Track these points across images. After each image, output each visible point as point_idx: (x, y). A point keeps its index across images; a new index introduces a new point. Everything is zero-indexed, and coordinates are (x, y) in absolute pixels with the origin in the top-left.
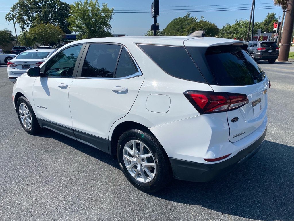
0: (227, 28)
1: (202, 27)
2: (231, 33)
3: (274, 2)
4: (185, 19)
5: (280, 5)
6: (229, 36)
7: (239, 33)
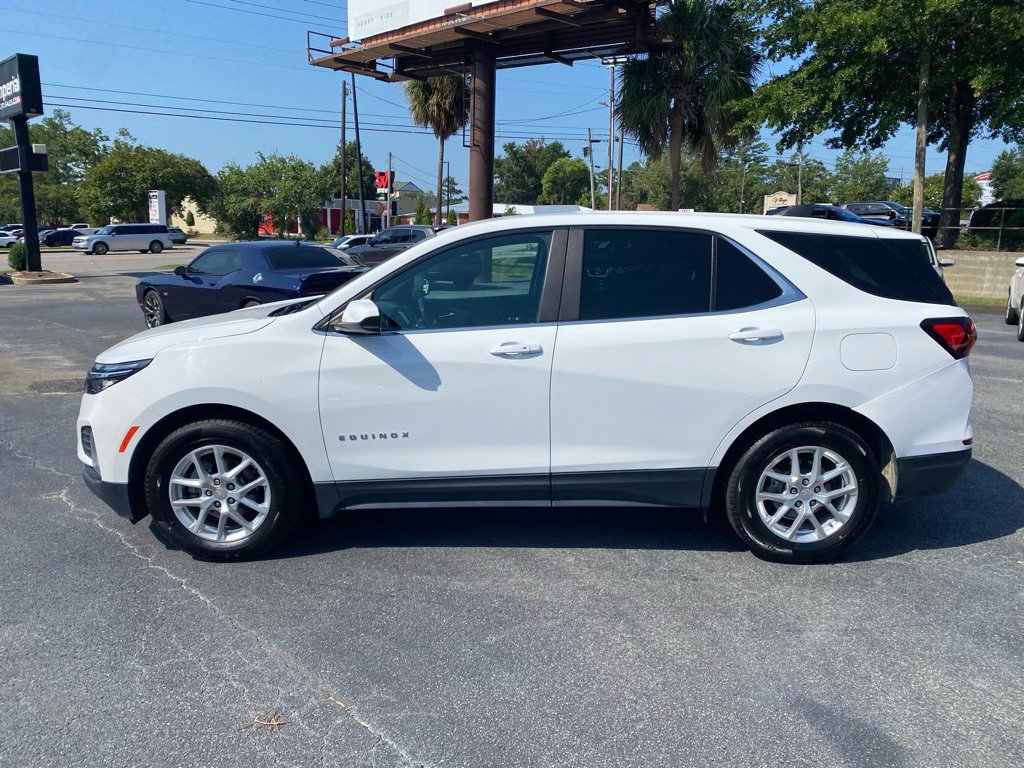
0: (234, 178)
1: (153, 170)
2: (250, 193)
3: (413, 115)
4: (48, 133)
5: (429, 125)
6: (243, 204)
7: (278, 196)
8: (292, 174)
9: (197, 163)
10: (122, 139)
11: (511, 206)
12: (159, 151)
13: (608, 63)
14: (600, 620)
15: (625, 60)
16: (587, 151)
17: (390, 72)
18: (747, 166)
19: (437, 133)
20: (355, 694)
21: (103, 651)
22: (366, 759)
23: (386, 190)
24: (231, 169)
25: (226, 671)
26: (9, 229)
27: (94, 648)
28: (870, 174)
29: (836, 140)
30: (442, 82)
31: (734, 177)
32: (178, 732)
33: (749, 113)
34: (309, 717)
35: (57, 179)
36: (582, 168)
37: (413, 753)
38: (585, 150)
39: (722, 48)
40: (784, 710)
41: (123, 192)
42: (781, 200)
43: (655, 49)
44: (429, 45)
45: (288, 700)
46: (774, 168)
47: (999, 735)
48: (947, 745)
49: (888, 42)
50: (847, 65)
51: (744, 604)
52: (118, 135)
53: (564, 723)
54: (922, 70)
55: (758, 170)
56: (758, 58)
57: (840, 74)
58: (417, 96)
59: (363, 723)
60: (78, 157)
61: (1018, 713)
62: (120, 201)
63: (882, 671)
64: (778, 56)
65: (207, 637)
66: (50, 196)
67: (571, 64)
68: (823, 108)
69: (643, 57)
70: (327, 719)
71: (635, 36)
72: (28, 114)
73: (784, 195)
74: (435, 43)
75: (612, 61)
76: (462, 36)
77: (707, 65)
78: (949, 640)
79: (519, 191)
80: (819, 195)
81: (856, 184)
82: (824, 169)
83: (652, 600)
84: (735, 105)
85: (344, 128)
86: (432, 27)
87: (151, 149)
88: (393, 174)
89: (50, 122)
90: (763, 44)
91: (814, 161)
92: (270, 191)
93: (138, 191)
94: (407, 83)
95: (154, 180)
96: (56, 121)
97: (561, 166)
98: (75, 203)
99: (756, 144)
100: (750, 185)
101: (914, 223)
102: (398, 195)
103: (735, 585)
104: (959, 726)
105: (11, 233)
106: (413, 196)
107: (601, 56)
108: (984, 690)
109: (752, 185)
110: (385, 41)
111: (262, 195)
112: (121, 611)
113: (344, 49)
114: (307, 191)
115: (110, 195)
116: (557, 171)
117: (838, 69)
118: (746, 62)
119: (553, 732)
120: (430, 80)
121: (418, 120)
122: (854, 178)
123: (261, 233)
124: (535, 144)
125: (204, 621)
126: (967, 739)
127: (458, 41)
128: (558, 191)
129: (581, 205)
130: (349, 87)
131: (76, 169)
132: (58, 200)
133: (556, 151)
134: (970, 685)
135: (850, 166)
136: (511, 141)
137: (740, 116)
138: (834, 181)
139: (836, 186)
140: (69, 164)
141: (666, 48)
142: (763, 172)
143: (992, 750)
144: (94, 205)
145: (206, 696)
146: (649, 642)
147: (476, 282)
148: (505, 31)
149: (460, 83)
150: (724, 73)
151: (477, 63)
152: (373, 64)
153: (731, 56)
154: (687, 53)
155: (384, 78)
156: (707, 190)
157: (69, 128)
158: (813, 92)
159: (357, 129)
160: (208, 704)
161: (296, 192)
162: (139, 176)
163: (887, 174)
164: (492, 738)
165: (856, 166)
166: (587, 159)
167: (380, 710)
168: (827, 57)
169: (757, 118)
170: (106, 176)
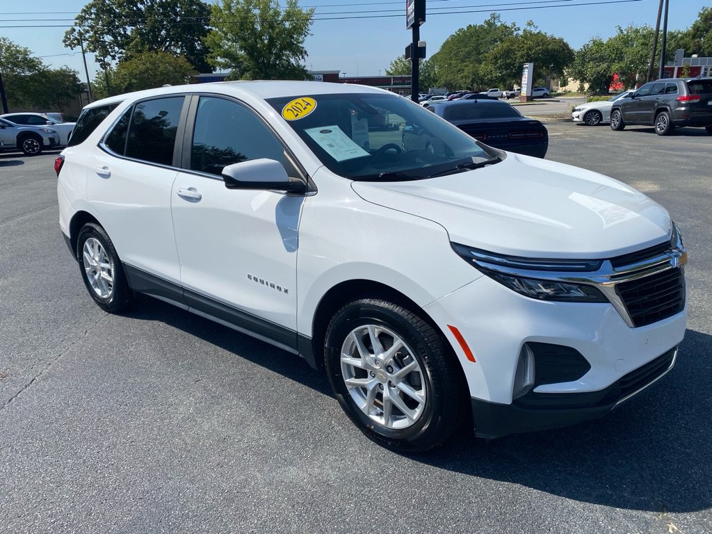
0: (595, 48)
1: (530, 49)
2: (604, 59)
4: (486, 30)
6: (599, 69)
7: (627, 59)
8: (641, 41)
9: (561, 41)
10: (528, 28)
20: (44, 379)
24: (595, 42)
25: (41, 349)
45: (26, 371)
52: (526, 26)
89: (488, 22)
93: (517, 65)
95: (529, 56)
96: (492, 21)
111: (614, 60)
123: (611, 90)
157: (498, 25)
162: (519, 54)
167: (32, 392)
170: (499, 56)
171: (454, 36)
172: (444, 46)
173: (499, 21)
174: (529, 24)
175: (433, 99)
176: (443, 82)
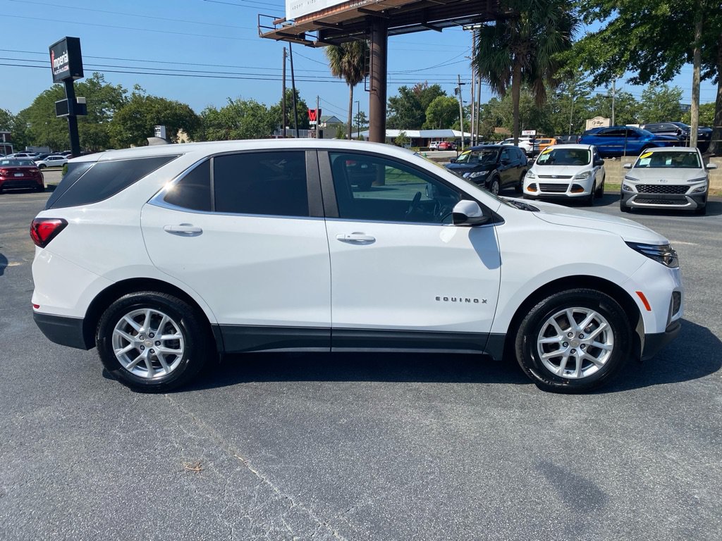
0: (212, 116)
1: (158, 112)
2: (223, 126)
3: (331, 70)
4: (90, 89)
5: (343, 76)
6: (218, 134)
7: (242, 128)
8: (251, 112)
9: (187, 107)
10: (137, 91)
11: (403, 131)
12: (162, 99)
13: (468, 29)
14: (418, 410)
15: (480, 26)
16: (457, 91)
17: (315, 40)
18: (575, 99)
19: (348, 81)
20: (251, 453)
21: (98, 424)
22: (252, 492)
23: (315, 123)
24: (210, 110)
25: (172, 438)
26: (65, 154)
27: (92, 422)
28: (668, 102)
29: (635, 79)
30: (351, 46)
31: (566, 107)
32: (138, 473)
33: (568, 62)
34: (220, 466)
35: (96, 119)
36: (455, 103)
37: (281, 489)
38: (456, 90)
39: (549, 16)
40: (530, 470)
41: (138, 127)
42: (598, 123)
43: (500, 18)
44: (341, 21)
45: (208, 456)
46: (595, 100)
47: (676, 489)
48: (638, 494)
49: (670, 7)
50: (641, 25)
51: (519, 402)
52: (133, 89)
53: (382, 473)
54: (697, 27)
55: (583, 101)
56: (576, 21)
57: (635, 31)
58: (334, 56)
59: (253, 471)
60: (109, 105)
61: (694, 475)
62: (136, 133)
63: (604, 446)
64: (590, 20)
65: (163, 417)
66: (91, 131)
67: (441, 31)
68: (623, 56)
69: (492, 23)
70: (231, 468)
71: (485, 9)
72: (74, 77)
73: (601, 119)
74: (345, 19)
75: (470, 27)
76: (363, 14)
77: (539, 28)
78: (657, 428)
79: (409, 120)
80: (630, 118)
81: (658, 110)
82: (633, 99)
83: (456, 398)
84: (558, 56)
85: (284, 80)
86: (343, 8)
87: (156, 98)
88: (320, 111)
89: (91, 81)
90: (580, 12)
91: (626, 93)
92: (236, 125)
93: (148, 127)
94: (327, 48)
95: (158, 119)
96: (95, 81)
97: (439, 102)
98: (107, 137)
99: (581, 82)
100: (577, 112)
101: (691, 138)
102: (325, 126)
103: (515, 390)
104: (649, 482)
105: (66, 156)
106: (335, 126)
107: (462, 24)
108: (673, 460)
109: (579, 112)
110: (311, 19)
111: (231, 127)
112: (112, 400)
113: (284, 26)
114: (262, 124)
115: (129, 130)
116: (437, 105)
117: (635, 27)
118: (567, 25)
119: (373, 479)
120: (343, 45)
121: (335, 73)
122: (656, 105)
124: (421, 86)
125: (162, 407)
126: (652, 490)
127: (361, 17)
128: (437, 120)
129: (454, 129)
130: (288, 51)
131: (108, 113)
132: (97, 134)
133: (436, 91)
134: (665, 457)
135: (653, 96)
136: (404, 85)
137: (562, 64)
138: (640, 108)
139: (643, 111)
140: (103, 110)
141: (508, 17)
142: (587, 102)
143: (669, 498)
144: (119, 137)
145: (157, 452)
146: (448, 425)
147: (374, 186)
148: (393, 9)
149: (364, 46)
150: (551, 33)
151: (374, 33)
152: (303, 36)
153: (555, 20)
154: (523, 20)
155: (311, 44)
156: (545, 116)
157: (103, 85)
158: (615, 45)
159: (293, 80)
160: (159, 457)
161: (254, 125)
162: (149, 117)
163: (680, 101)
164: (334, 481)
165: (658, 96)
166: (458, 96)
167: (265, 463)
168: (626, 20)
169: (575, 65)
170: (127, 117)
171: (49, 91)
172: (39, 101)
173: (104, 81)
174: (136, 88)
175: (50, 159)
176: (44, 140)
